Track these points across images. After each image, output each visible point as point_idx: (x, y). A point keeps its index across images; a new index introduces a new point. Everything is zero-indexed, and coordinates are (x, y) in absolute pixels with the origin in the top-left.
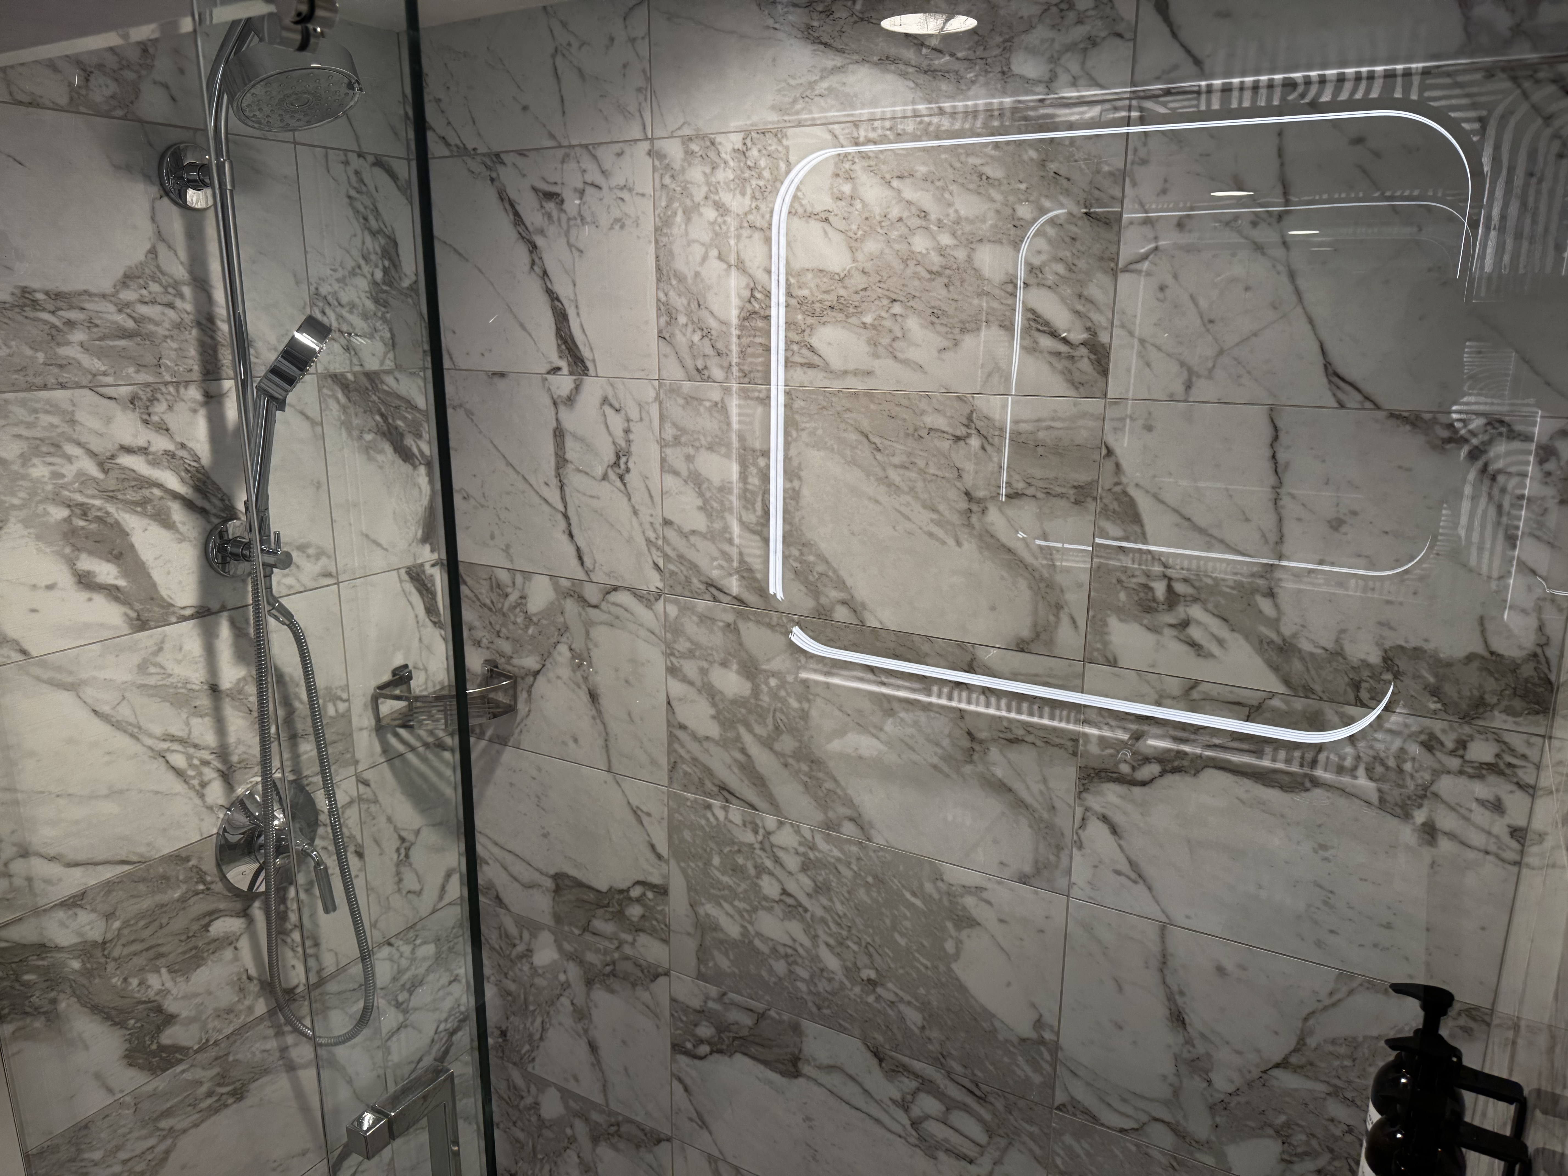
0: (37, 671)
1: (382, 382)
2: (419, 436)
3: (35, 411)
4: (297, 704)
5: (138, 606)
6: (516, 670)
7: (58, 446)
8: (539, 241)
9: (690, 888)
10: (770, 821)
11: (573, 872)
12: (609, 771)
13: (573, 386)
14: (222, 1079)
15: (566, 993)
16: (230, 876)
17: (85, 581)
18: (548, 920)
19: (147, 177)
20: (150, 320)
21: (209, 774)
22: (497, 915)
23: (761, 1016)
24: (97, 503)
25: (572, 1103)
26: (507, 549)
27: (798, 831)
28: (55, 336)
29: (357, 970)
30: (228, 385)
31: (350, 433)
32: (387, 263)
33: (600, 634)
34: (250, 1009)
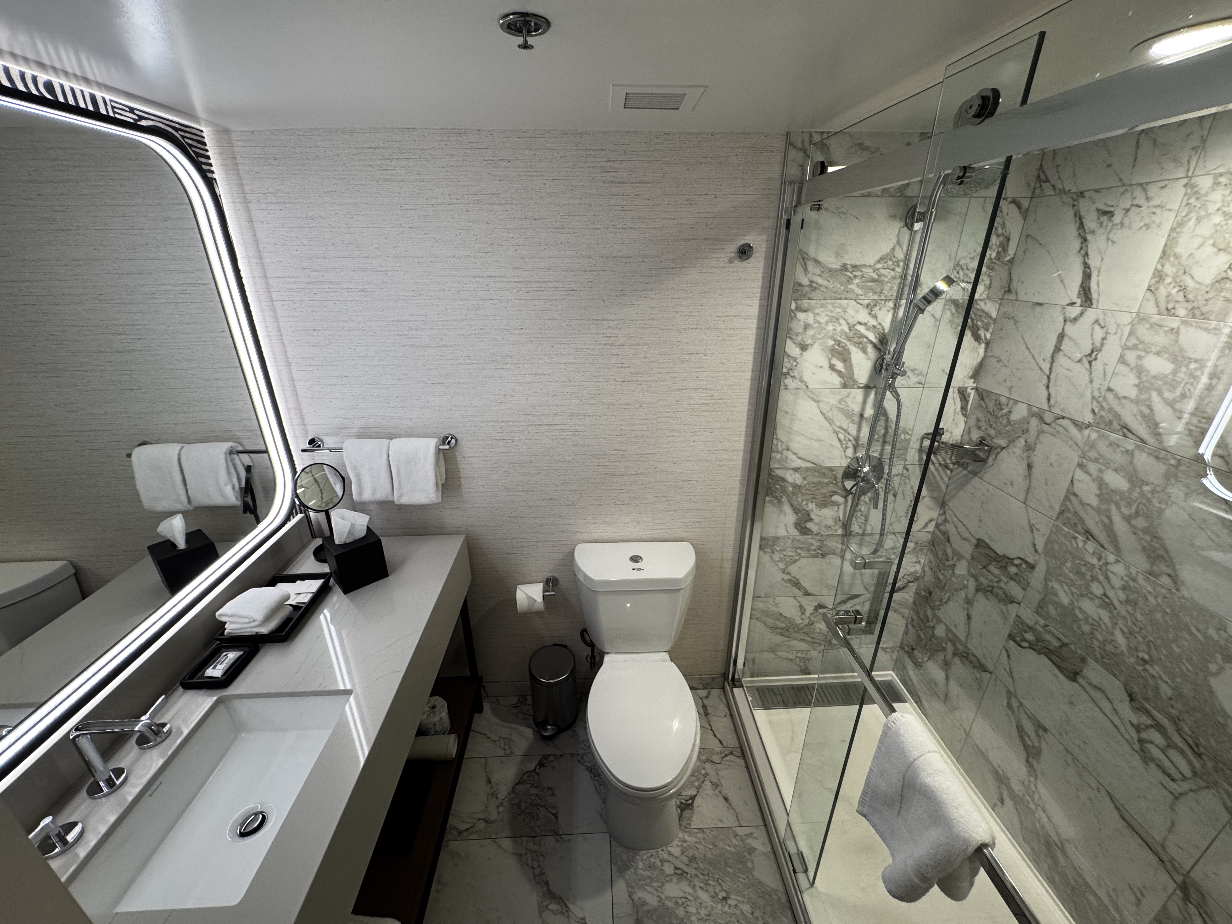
0: (809, 393)
1: (977, 304)
2: (987, 330)
3: (835, 307)
4: (890, 430)
5: (845, 379)
6: (993, 445)
7: (838, 320)
8: (1090, 237)
9: (1048, 571)
10: (1112, 558)
11: (987, 541)
12: (1024, 503)
13: (1079, 312)
14: (820, 548)
15: (965, 590)
16: (845, 483)
17: (832, 367)
18: (968, 557)
19: (901, 219)
20: (884, 275)
21: (850, 445)
22: (945, 545)
23: (1064, 645)
24: (844, 341)
25: (950, 635)
26: (1010, 388)
27: (1128, 568)
28: (849, 280)
29: (877, 537)
30: (904, 302)
31: (952, 326)
32: (1000, 249)
33: (1046, 439)
34: (836, 530)
